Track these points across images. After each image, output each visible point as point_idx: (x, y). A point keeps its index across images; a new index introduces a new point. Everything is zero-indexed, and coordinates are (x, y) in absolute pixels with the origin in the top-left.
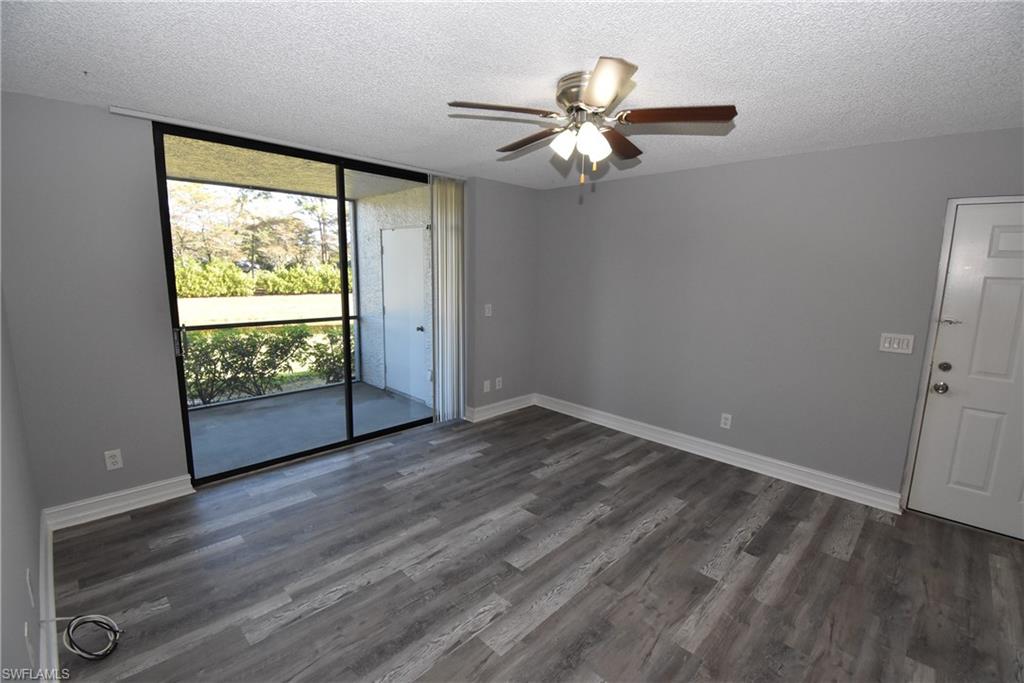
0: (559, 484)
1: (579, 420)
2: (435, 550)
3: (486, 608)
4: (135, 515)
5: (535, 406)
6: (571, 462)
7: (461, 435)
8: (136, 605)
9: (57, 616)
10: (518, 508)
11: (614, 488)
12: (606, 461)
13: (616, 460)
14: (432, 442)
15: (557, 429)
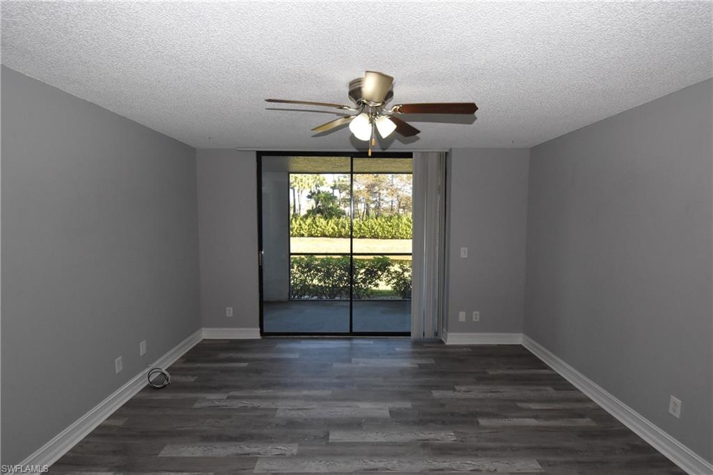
0: (442, 406)
1: (547, 367)
2: (305, 407)
3: (283, 448)
4: (232, 341)
5: (521, 345)
6: (481, 396)
7: (423, 350)
8: (186, 375)
9: (166, 370)
10: (387, 408)
11: (485, 428)
12: (517, 406)
13: (530, 410)
14: (396, 349)
15: (508, 369)
